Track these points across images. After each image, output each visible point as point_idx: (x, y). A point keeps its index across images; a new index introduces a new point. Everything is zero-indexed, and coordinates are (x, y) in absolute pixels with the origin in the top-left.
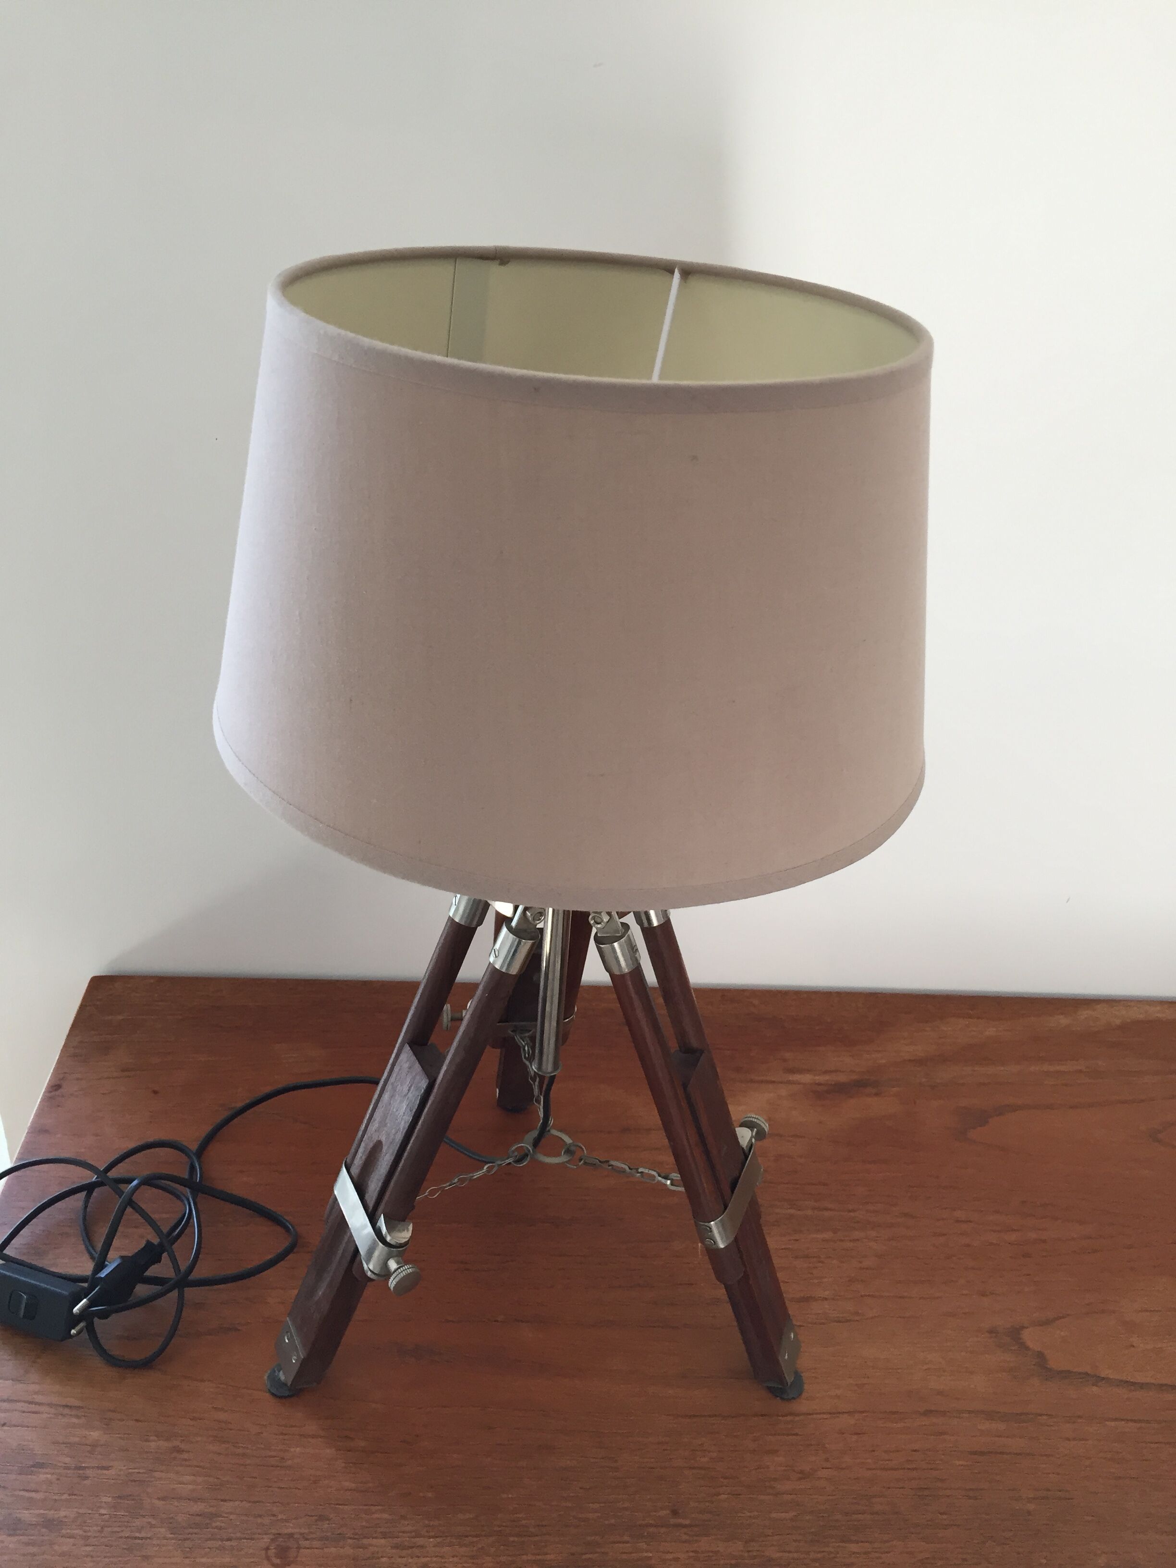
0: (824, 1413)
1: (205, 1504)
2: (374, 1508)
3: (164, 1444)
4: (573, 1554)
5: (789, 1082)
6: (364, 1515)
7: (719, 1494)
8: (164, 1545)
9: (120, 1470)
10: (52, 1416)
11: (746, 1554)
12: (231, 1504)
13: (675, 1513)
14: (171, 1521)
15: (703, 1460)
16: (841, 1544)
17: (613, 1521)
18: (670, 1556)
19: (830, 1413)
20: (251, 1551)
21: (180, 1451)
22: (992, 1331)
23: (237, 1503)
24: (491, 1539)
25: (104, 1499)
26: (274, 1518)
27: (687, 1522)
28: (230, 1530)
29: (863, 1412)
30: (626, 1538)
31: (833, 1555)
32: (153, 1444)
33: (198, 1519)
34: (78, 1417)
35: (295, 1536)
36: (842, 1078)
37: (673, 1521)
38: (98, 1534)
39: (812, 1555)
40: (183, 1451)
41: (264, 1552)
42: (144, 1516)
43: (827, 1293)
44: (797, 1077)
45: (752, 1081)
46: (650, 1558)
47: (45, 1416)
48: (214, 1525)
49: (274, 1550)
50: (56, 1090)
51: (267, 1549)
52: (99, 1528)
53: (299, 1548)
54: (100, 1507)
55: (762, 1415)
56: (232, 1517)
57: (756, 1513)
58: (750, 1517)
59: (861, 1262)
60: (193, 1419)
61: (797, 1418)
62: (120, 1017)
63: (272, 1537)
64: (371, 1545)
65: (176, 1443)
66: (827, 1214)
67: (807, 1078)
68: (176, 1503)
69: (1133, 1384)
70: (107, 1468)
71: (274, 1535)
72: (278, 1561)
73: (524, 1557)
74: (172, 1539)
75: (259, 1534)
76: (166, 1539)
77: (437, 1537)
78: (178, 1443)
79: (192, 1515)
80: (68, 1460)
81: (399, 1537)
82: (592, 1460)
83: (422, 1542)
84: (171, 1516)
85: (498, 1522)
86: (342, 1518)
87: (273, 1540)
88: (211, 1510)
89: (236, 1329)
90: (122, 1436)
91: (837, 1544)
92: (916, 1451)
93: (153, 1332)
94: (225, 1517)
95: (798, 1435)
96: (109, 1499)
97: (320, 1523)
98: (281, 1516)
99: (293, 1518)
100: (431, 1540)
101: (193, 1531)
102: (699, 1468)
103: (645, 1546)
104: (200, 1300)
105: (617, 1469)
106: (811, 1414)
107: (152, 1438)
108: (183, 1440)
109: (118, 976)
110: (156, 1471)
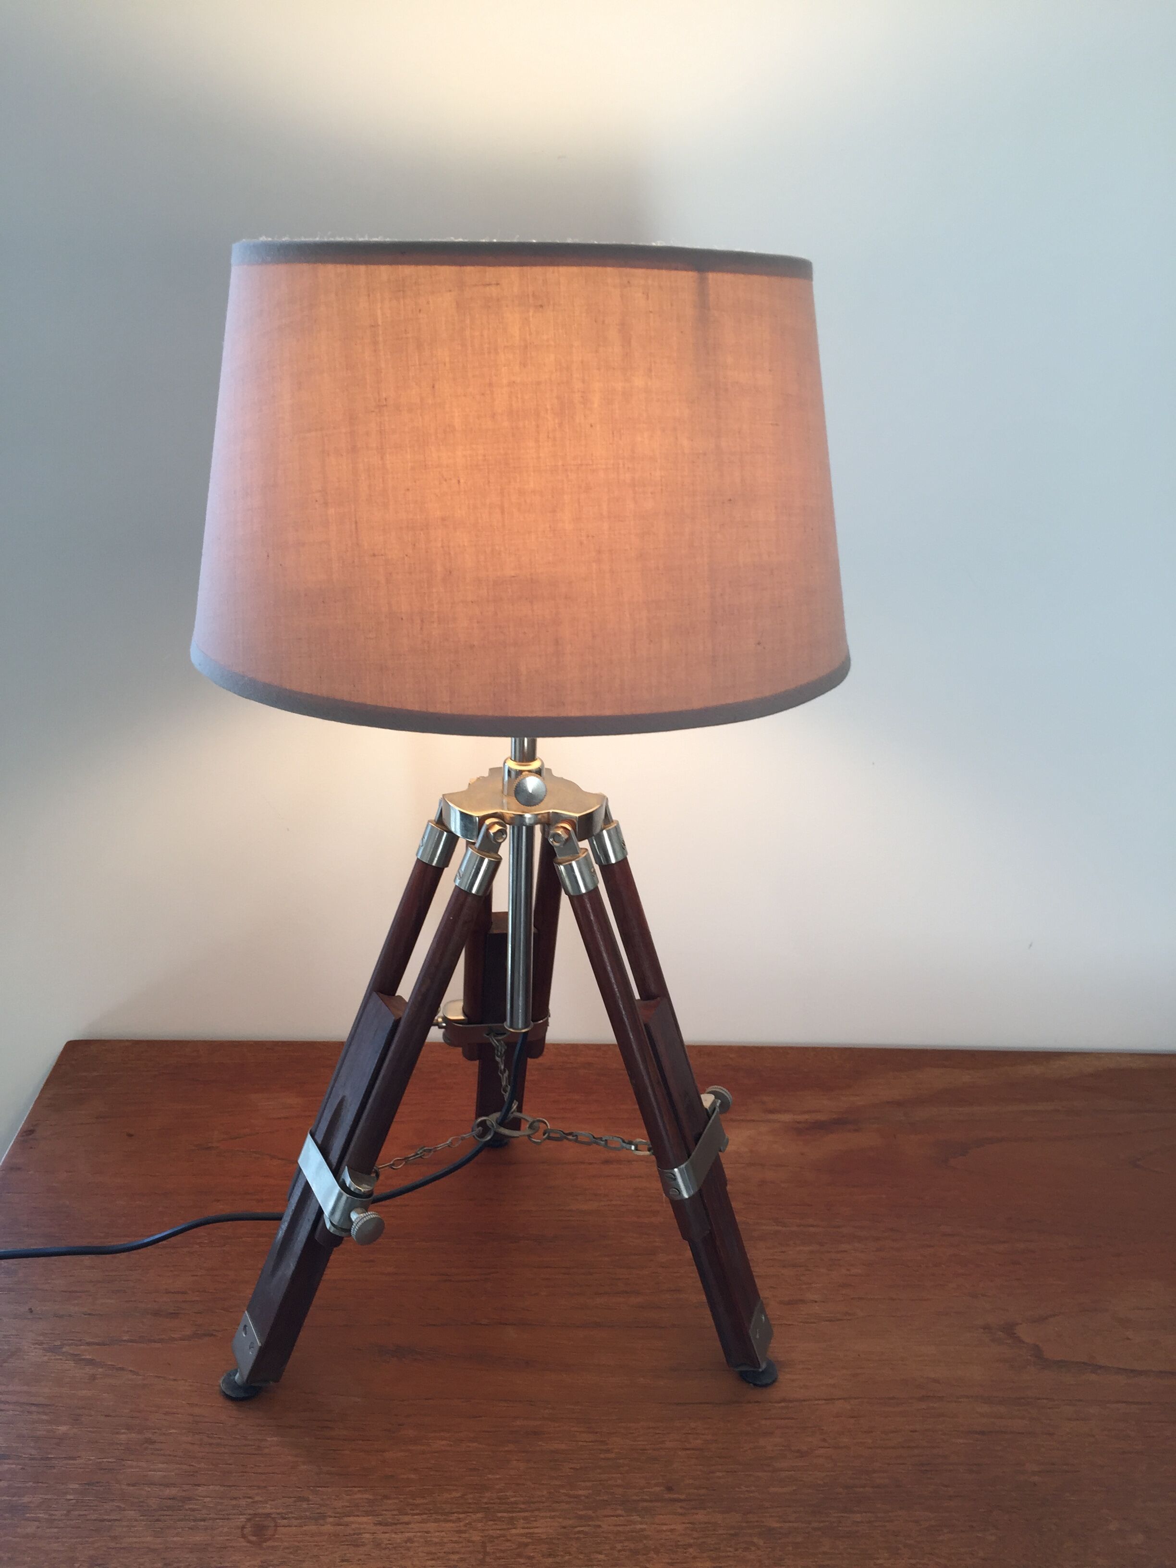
0: (818, 1400)
1: (178, 1489)
2: (356, 1489)
3: (134, 1436)
4: (564, 1527)
5: (769, 1121)
6: (345, 1496)
7: (713, 1472)
8: (134, 1527)
9: (90, 1460)
10: (18, 1413)
11: (744, 1524)
12: (205, 1488)
13: (670, 1489)
14: (141, 1504)
15: (698, 1441)
17: (605, 1498)
18: (664, 1528)
19: (825, 1400)
20: (226, 1530)
21: (153, 1442)
22: (987, 1328)
23: (211, 1487)
24: (479, 1515)
25: (72, 1486)
26: (251, 1500)
27: (683, 1497)
28: (204, 1512)
29: (858, 1398)
30: (619, 1512)
31: (835, 1525)
32: (123, 1437)
33: (170, 1503)
34: (45, 1413)
35: (273, 1516)
36: (822, 1117)
37: (667, 1496)
38: (63, 1517)
39: (815, 1525)
40: (155, 1442)
41: (240, 1530)
42: (113, 1500)
43: (816, 1296)
44: (776, 1117)
46: (643, 1530)
47: (11, 1413)
48: (187, 1507)
49: (250, 1529)
50: (30, 1134)
51: (243, 1527)
52: (65, 1512)
53: (276, 1526)
54: (66, 1493)
55: (755, 1402)
56: (206, 1499)
57: (753, 1488)
58: (747, 1491)
59: (848, 1270)
60: (166, 1414)
61: (791, 1405)
62: (95, 1074)
63: (249, 1517)
64: (352, 1523)
65: (148, 1435)
66: (812, 1229)
67: (786, 1117)
68: (146, 1488)
69: (1132, 1371)
70: (74, 1458)
71: (249, 1515)
72: (254, 1539)
73: (514, 1531)
74: (143, 1520)
75: (234, 1515)
76: (136, 1520)
77: (422, 1514)
78: (151, 1436)
79: (163, 1499)
80: (33, 1452)
81: (382, 1515)
82: (581, 1443)
83: (406, 1519)
84: (142, 1500)
85: (485, 1500)
86: (322, 1499)
87: (249, 1520)
88: (184, 1494)
89: (212, 1335)
90: (91, 1429)
91: (839, 1515)
92: (916, 1431)
93: (125, 1338)
94: (197, 1500)
95: (793, 1419)
96: (77, 1486)
97: (298, 1503)
98: (257, 1498)
99: (270, 1500)
100: (416, 1517)
101: (165, 1513)
102: (693, 1449)
103: (639, 1519)
104: (174, 1310)
105: (608, 1451)
106: (805, 1400)
107: (123, 1431)
108: (156, 1432)
109: (94, 1040)
110: (126, 1460)
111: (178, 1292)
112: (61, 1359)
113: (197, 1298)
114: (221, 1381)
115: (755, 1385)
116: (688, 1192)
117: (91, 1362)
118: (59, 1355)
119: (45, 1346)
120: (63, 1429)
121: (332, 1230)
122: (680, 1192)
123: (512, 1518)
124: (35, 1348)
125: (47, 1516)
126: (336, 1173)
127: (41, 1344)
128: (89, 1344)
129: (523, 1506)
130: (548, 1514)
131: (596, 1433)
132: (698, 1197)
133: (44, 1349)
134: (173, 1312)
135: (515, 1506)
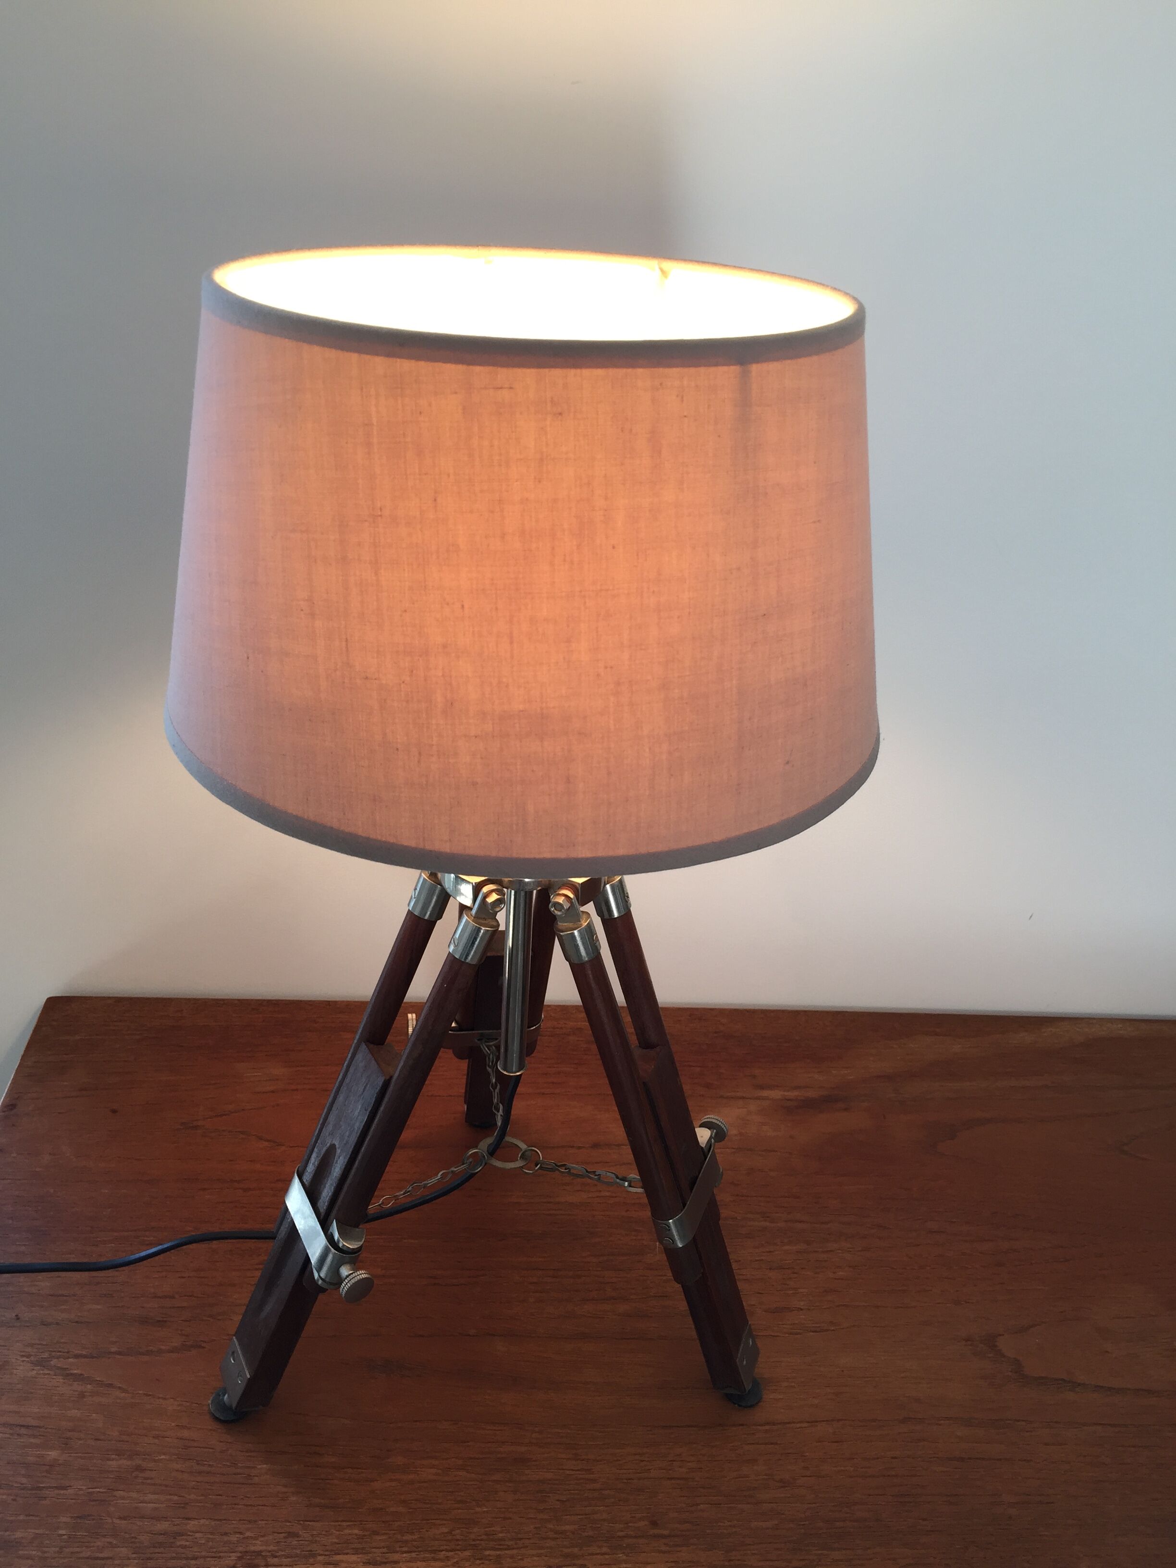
0: (802, 1422)
1: (170, 1523)
2: (344, 1524)
3: (125, 1462)
5: (758, 1098)
6: (335, 1532)
7: (698, 1505)
9: (80, 1489)
10: (7, 1436)
12: (196, 1522)
13: (654, 1524)
14: (133, 1540)
15: (683, 1470)
16: (825, 1552)
17: (591, 1533)
19: (808, 1422)
21: (143, 1470)
22: (969, 1339)
23: (202, 1521)
24: (467, 1553)
25: (63, 1519)
26: (242, 1536)
27: (666, 1532)
28: (195, 1549)
29: (841, 1420)
30: (604, 1550)
32: (113, 1463)
34: (35, 1436)
35: (264, 1554)
36: (811, 1094)
37: (652, 1532)
38: (57, 1555)
40: (145, 1470)
42: (104, 1536)
43: (802, 1303)
44: (765, 1093)
45: (722, 1097)
48: (178, 1543)
50: (11, 1109)
52: (57, 1549)
54: (58, 1528)
55: (740, 1425)
56: (197, 1535)
57: (736, 1523)
58: (730, 1526)
59: (835, 1273)
60: (156, 1437)
61: (774, 1428)
62: (77, 1037)
63: (239, 1555)
64: (342, 1561)
66: (799, 1226)
67: (776, 1094)
68: (139, 1523)
69: (1110, 1389)
70: (65, 1488)
71: (241, 1552)
74: (135, 1559)
75: (225, 1552)
76: (129, 1559)
77: (411, 1552)
78: (140, 1462)
79: (155, 1534)
80: (24, 1480)
81: (370, 1553)
82: (568, 1472)
83: (396, 1557)
84: (133, 1535)
85: (472, 1536)
86: (312, 1535)
87: (240, 1558)
88: (175, 1528)
89: (201, 1347)
90: (81, 1455)
91: (820, 1552)
92: (895, 1458)
93: (113, 1350)
94: (189, 1535)
95: (776, 1444)
96: (68, 1520)
97: (290, 1539)
98: (248, 1534)
99: (261, 1536)
100: (404, 1555)
101: (157, 1550)
102: (678, 1479)
103: (625, 1557)
104: (162, 1317)
105: (594, 1481)
106: (789, 1423)
107: (113, 1456)
108: (146, 1459)
109: (74, 997)
110: (117, 1490)
111: (165, 1297)
112: (49, 1374)
113: (185, 1304)
114: (210, 1402)
115: (739, 1406)
116: (681, 1241)
117: (79, 1378)
118: (48, 1369)
119: (32, 1358)
120: (53, 1454)
121: (320, 1282)
122: (674, 1241)
123: (499, 1556)
124: (23, 1361)
125: (39, 1554)
126: (324, 1224)
127: (28, 1356)
128: (77, 1356)
129: (510, 1543)
130: (534, 1552)
131: (583, 1460)
132: (693, 1244)
133: (32, 1363)
134: (161, 1319)
135: (503, 1543)
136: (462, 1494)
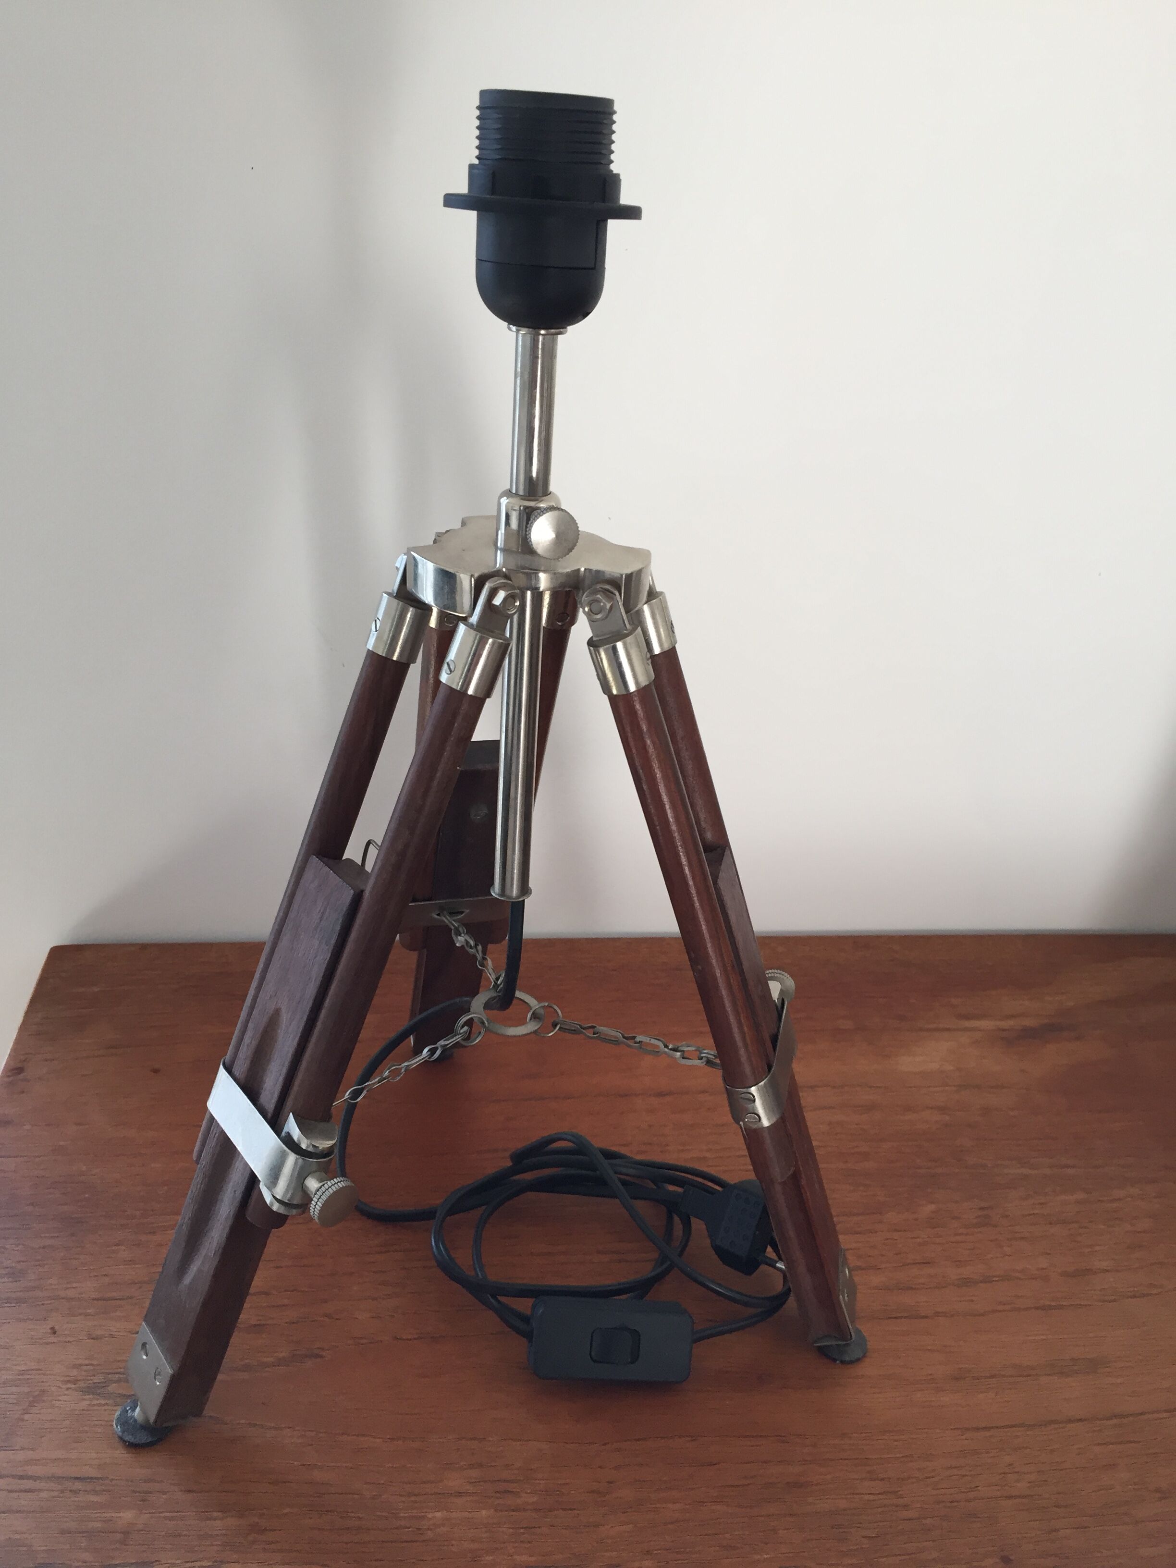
0: (1158, 1412)
3: (235, 1522)
5: (966, 1029)
7: (1057, 1530)
10: (56, 1494)
15: (1020, 1485)
19: (1166, 1412)
21: (261, 1530)
32: (218, 1524)
34: (96, 1493)
36: (1029, 1022)
43: (1105, 1263)
44: (974, 1023)
45: (922, 1030)
47: (44, 1495)
50: (18, 1074)
55: (1080, 1420)
59: (1132, 1225)
62: (95, 989)
66: (1069, 1171)
67: (988, 1024)
78: (256, 1520)
80: (88, 1557)
82: (866, 1497)
89: (318, 1356)
90: (168, 1514)
102: (1019, 1497)
104: (258, 1320)
105: (906, 1507)
106: (1141, 1414)
107: (215, 1514)
108: (264, 1514)
109: (86, 945)
110: (228, 1562)
112: (106, 1404)
113: (286, 1301)
119: (81, 1384)
120: (128, 1516)
124: (68, 1389)
127: (75, 1382)
131: (882, 1479)
133: (80, 1390)
136: (727, 1536)
